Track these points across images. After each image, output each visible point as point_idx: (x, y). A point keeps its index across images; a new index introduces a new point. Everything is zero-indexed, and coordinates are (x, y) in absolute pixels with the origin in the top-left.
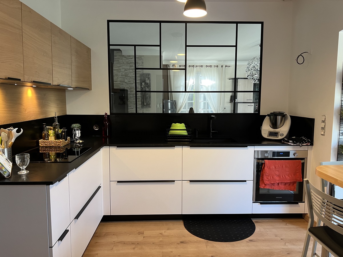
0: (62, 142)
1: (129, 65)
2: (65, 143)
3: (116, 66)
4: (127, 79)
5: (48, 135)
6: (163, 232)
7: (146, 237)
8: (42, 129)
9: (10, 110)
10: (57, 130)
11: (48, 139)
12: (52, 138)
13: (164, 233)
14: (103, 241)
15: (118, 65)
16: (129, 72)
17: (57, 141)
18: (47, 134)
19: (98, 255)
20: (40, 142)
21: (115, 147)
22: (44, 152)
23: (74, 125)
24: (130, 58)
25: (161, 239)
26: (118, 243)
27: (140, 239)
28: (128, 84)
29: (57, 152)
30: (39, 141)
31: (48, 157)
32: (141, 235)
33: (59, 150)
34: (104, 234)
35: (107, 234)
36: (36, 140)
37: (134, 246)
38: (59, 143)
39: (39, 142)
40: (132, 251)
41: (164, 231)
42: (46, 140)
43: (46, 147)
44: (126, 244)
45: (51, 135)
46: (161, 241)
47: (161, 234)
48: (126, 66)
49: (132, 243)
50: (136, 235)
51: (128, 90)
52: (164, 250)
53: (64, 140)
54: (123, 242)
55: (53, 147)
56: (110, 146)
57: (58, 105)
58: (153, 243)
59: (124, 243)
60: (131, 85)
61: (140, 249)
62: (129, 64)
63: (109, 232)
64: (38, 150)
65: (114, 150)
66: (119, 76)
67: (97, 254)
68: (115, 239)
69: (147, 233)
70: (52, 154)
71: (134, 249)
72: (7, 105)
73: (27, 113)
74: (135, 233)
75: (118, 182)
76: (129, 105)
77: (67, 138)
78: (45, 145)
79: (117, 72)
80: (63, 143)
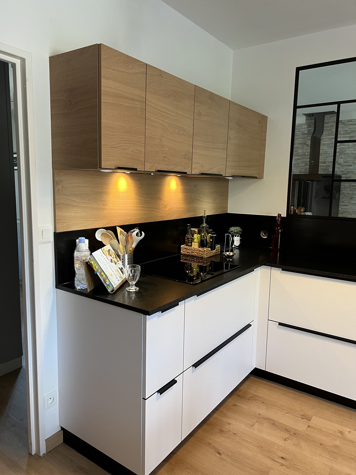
0: (207, 252)
1: (349, 135)
2: (211, 254)
3: (326, 138)
4: (342, 158)
5: (192, 240)
6: (346, 430)
7: (313, 427)
8: (185, 232)
9: (144, 206)
10: (203, 234)
11: (191, 246)
12: (195, 245)
13: (346, 433)
14: (245, 406)
15: (330, 137)
16: (348, 146)
17: (200, 249)
18: (191, 238)
19: (231, 426)
20: (182, 248)
21: (279, 270)
22: (185, 261)
23: (233, 229)
24: (351, 125)
25: (337, 443)
26: (265, 419)
27: (301, 426)
28: (342, 166)
29: (199, 264)
30: (181, 246)
31: (190, 269)
32: (305, 420)
33: (202, 262)
34: (250, 396)
35: (254, 398)
36: (178, 245)
37: (286, 435)
38: (202, 252)
39: (180, 248)
40: (281, 443)
41: (349, 430)
42: (189, 246)
43: (188, 256)
44: (276, 426)
45: (195, 240)
46: (336, 446)
47: (341, 432)
48: (343, 137)
49: (286, 429)
50: (297, 417)
51: (343, 176)
52: (337, 466)
53: (210, 249)
54: (273, 420)
55: (195, 256)
56: (272, 266)
57: (214, 200)
58: (321, 444)
59: (274, 424)
60: (348, 168)
61: (294, 445)
62: (349, 133)
63: (257, 396)
64: (179, 258)
65: (277, 273)
66: (330, 153)
67: (230, 424)
68: (262, 411)
69: (316, 421)
70: (195, 266)
71: (285, 440)
72: (141, 200)
73: (168, 210)
74: (298, 413)
75: (280, 324)
76: (341, 200)
77: (215, 246)
78: (187, 252)
79: (327, 148)
80: (207, 254)
